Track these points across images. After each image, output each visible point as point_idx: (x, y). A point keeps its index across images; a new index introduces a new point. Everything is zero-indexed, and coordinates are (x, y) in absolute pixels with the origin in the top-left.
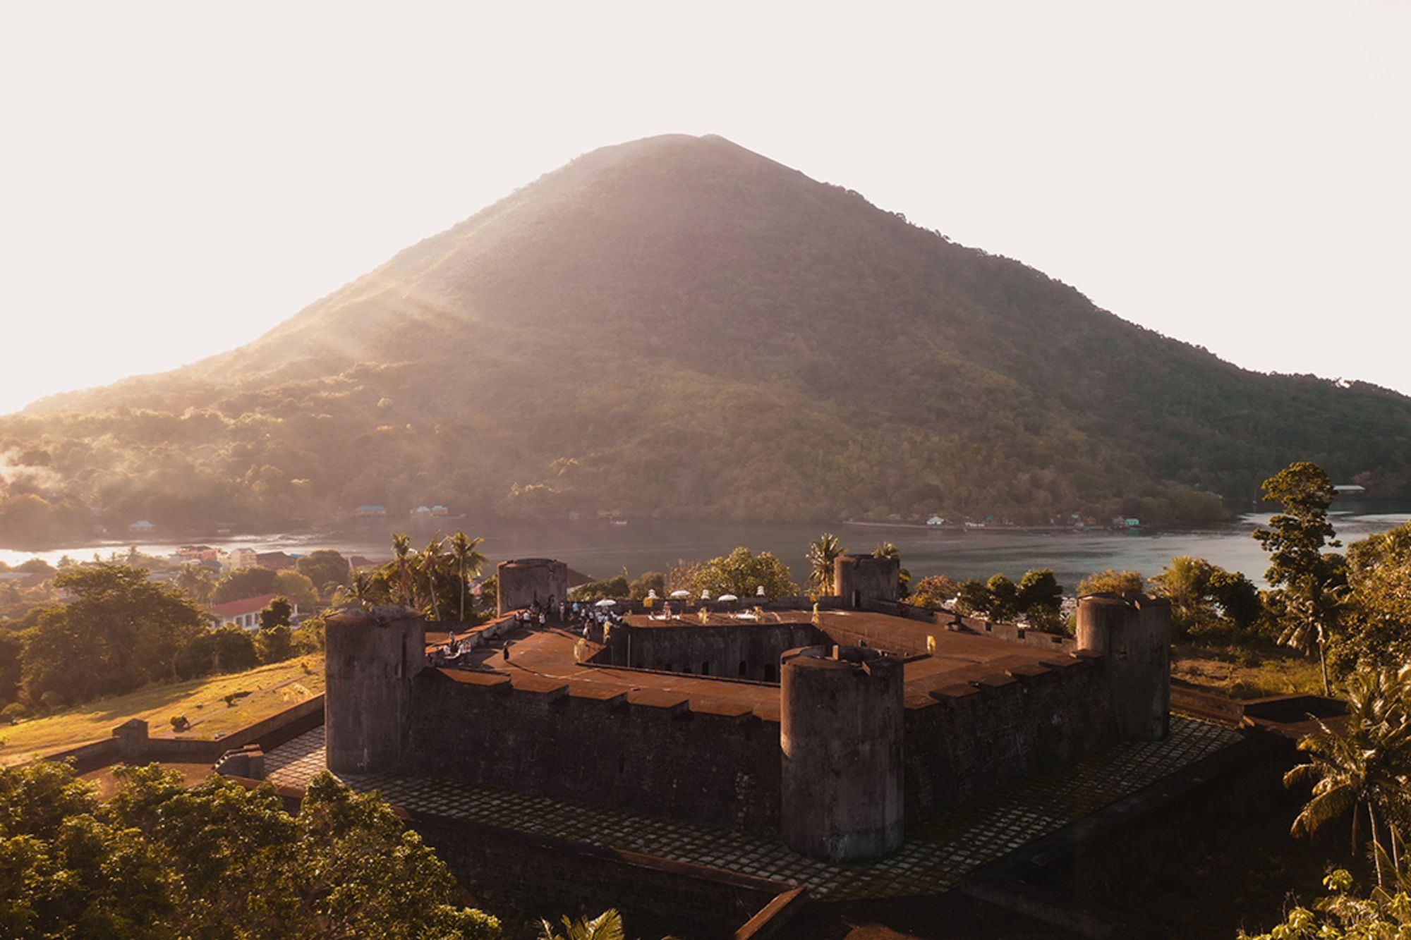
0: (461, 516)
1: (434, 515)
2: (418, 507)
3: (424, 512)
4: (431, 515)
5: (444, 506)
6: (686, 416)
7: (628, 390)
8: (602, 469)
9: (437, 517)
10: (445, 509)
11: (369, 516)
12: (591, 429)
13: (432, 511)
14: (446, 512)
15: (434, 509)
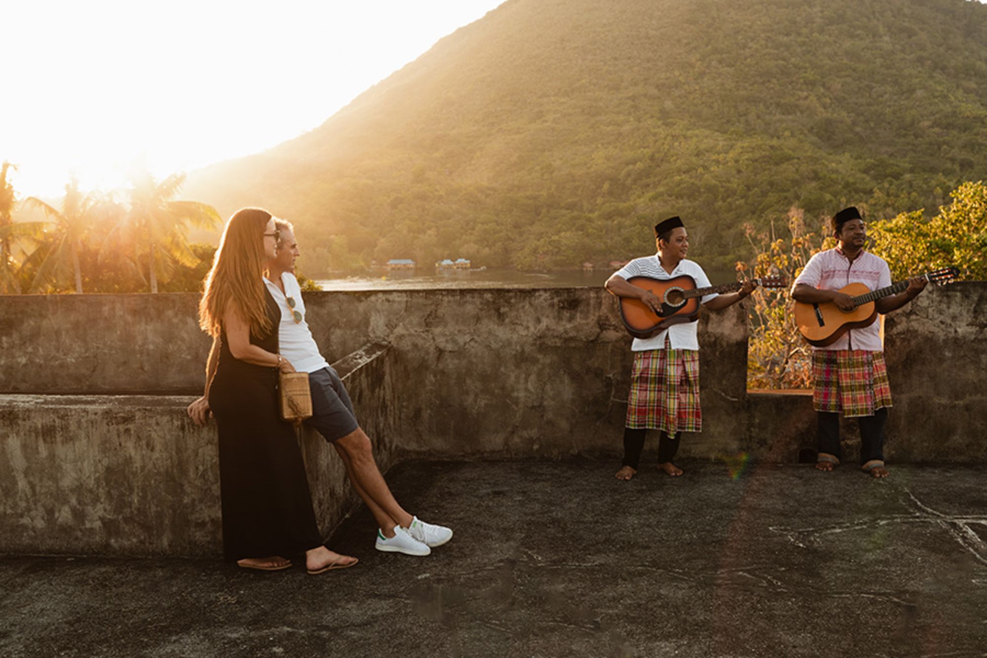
0: (482, 268)
1: (458, 268)
2: (442, 260)
3: (448, 265)
4: (455, 267)
5: (466, 259)
6: (700, 170)
7: (642, 149)
8: (615, 222)
9: (460, 270)
10: (468, 262)
11: (399, 269)
12: (606, 186)
13: (455, 265)
14: (469, 265)
15: (457, 262)
